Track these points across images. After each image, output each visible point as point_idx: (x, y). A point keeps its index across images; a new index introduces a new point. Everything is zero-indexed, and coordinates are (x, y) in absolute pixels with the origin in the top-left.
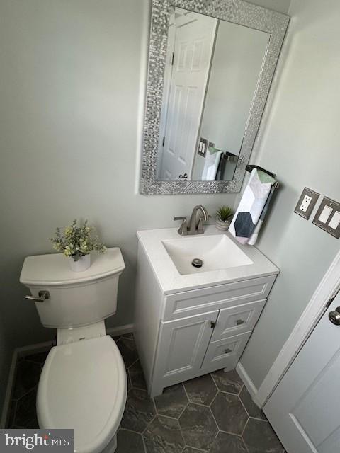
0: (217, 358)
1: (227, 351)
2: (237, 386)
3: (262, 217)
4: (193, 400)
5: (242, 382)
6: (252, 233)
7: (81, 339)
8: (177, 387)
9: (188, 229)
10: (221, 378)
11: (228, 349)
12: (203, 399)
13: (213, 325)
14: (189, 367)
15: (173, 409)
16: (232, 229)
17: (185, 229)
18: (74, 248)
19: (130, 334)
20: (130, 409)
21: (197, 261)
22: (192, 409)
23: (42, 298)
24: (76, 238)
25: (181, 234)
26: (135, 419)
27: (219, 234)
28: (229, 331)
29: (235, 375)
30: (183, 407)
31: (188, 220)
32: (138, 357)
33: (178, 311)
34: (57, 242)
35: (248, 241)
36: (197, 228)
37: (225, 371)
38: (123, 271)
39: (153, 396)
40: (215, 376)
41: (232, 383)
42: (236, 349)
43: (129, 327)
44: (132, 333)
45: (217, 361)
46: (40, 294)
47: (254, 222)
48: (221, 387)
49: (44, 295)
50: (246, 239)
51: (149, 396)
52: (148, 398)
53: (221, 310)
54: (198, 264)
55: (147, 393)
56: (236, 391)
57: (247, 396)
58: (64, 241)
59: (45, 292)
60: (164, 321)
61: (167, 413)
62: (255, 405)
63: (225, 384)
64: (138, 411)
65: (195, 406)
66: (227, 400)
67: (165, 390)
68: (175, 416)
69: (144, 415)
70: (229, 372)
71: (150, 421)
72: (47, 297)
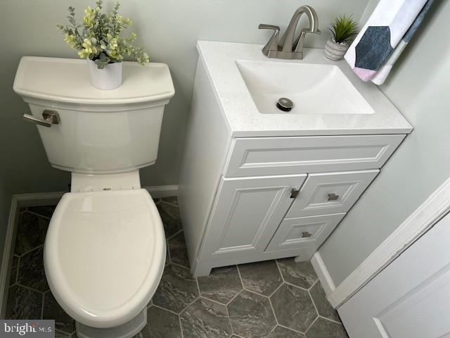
0: (288, 242)
1: (305, 235)
2: (309, 280)
3: (407, 37)
4: (249, 287)
5: (316, 276)
6: (384, 63)
7: (105, 189)
8: (230, 270)
9: (280, 48)
10: (289, 268)
11: (307, 233)
12: (262, 288)
13: (294, 194)
14: (249, 247)
15: (221, 293)
16: (351, 56)
17: (274, 47)
18: (98, 45)
19: (173, 199)
20: (167, 286)
21: (285, 102)
22: (246, 297)
23: (49, 121)
24: (100, 30)
25: (266, 55)
26: (172, 298)
27: (327, 63)
28: (315, 208)
29: (308, 268)
30: (233, 294)
31: (282, 32)
32: (182, 228)
33: (247, 165)
34: (70, 33)
35: (374, 76)
36: (294, 49)
37: (297, 260)
38: (172, 99)
39: (196, 276)
40: (282, 265)
41: (303, 276)
42: (319, 234)
43: (172, 189)
44: (176, 197)
45: (289, 245)
46: (46, 115)
47: (393, 43)
48: (288, 277)
49: (51, 118)
50: (372, 72)
51: (192, 275)
52: (190, 276)
53: (310, 175)
54: (285, 107)
55: (189, 271)
56: (307, 285)
57: (320, 293)
58: (81, 34)
59: (53, 112)
60: (226, 177)
61: (214, 297)
62: (328, 304)
63: (294, 276)
64: (176, 289)
65: (251, 295)
66: (294, 294)
67: (213, 270)
68: (224, 301)
69: (183, 296)
70: (302, 263)
71: (190, 302)
72: (56, 120)
